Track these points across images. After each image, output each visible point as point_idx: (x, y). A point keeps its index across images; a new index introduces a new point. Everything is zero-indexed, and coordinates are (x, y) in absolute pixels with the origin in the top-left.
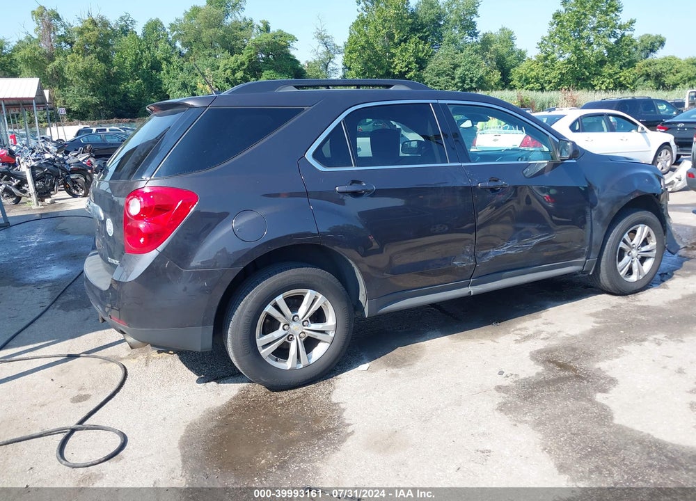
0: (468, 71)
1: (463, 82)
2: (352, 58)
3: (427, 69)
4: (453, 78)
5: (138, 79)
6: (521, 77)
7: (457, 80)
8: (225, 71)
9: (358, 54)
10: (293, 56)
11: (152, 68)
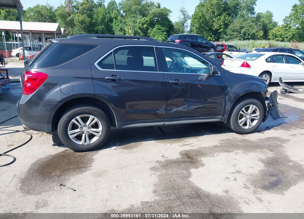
0: (248, 30)
1: (245, 35)
2: (194, 22)
3: (229, 28)
4: (240, 33)
5: (103, 25)
6: (273, 35)
7: (242, 34)
8: (139, 24)
9: (197, 20)
10: (169, 19)
11: (109, 21)
